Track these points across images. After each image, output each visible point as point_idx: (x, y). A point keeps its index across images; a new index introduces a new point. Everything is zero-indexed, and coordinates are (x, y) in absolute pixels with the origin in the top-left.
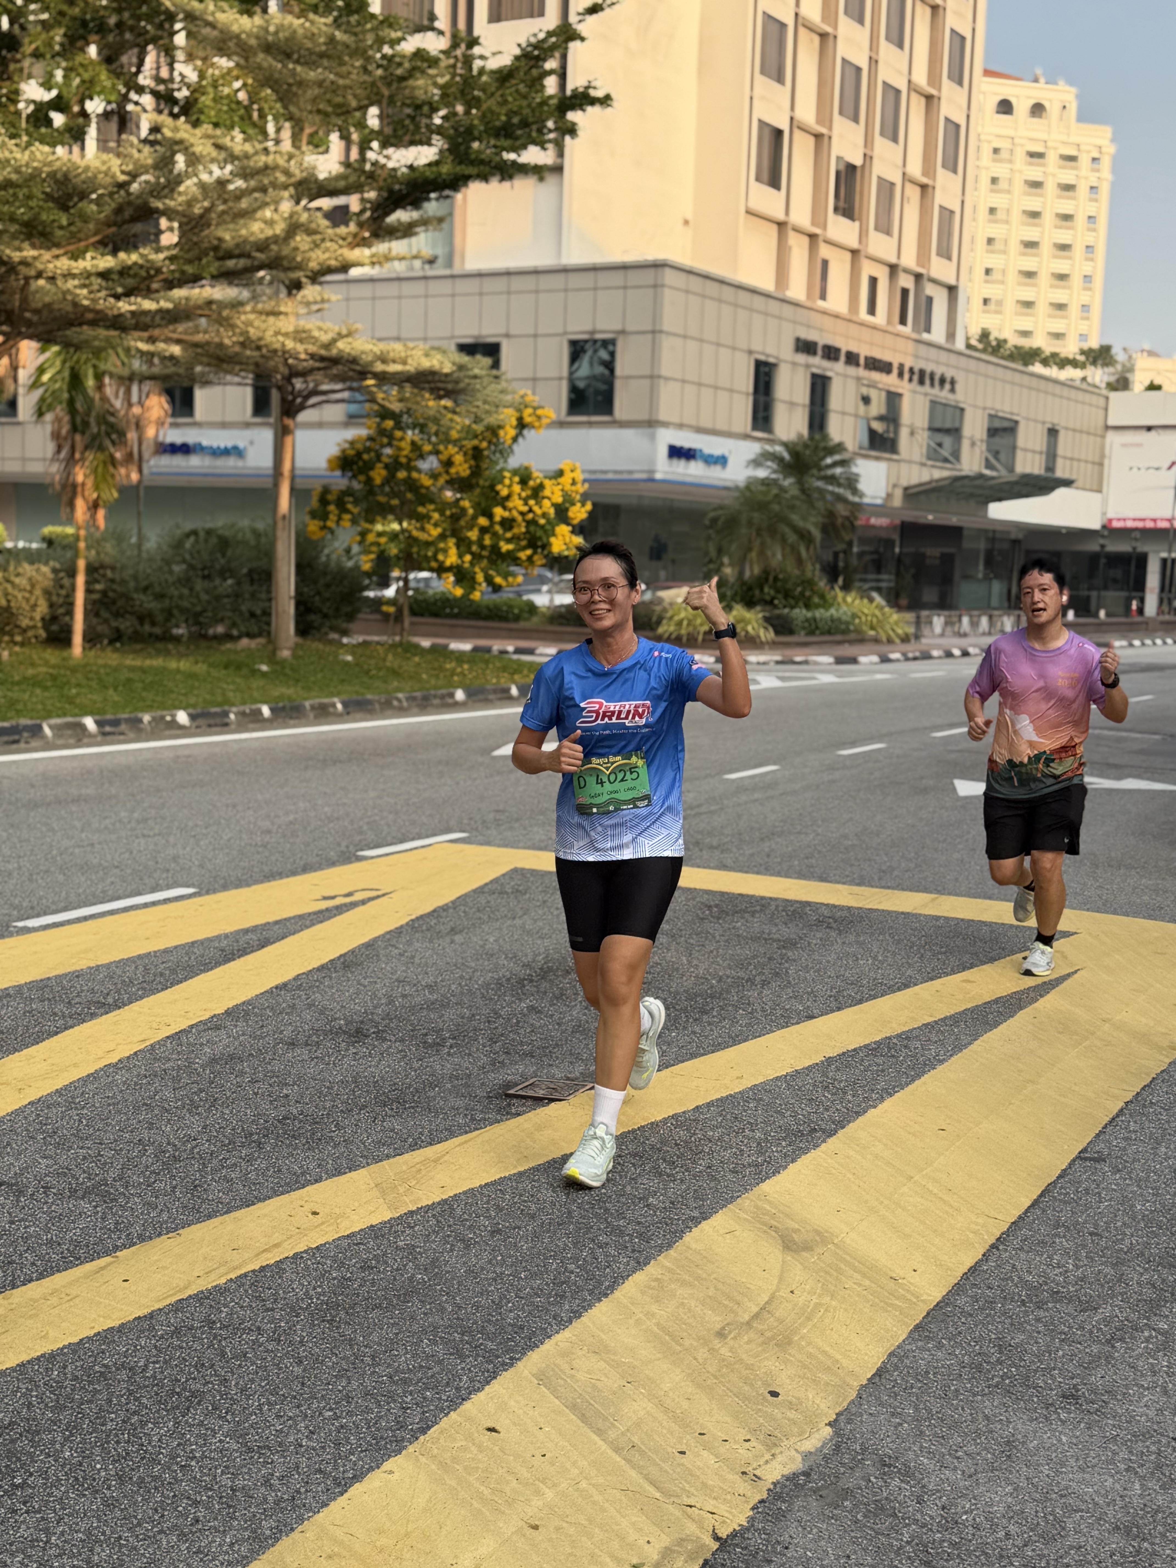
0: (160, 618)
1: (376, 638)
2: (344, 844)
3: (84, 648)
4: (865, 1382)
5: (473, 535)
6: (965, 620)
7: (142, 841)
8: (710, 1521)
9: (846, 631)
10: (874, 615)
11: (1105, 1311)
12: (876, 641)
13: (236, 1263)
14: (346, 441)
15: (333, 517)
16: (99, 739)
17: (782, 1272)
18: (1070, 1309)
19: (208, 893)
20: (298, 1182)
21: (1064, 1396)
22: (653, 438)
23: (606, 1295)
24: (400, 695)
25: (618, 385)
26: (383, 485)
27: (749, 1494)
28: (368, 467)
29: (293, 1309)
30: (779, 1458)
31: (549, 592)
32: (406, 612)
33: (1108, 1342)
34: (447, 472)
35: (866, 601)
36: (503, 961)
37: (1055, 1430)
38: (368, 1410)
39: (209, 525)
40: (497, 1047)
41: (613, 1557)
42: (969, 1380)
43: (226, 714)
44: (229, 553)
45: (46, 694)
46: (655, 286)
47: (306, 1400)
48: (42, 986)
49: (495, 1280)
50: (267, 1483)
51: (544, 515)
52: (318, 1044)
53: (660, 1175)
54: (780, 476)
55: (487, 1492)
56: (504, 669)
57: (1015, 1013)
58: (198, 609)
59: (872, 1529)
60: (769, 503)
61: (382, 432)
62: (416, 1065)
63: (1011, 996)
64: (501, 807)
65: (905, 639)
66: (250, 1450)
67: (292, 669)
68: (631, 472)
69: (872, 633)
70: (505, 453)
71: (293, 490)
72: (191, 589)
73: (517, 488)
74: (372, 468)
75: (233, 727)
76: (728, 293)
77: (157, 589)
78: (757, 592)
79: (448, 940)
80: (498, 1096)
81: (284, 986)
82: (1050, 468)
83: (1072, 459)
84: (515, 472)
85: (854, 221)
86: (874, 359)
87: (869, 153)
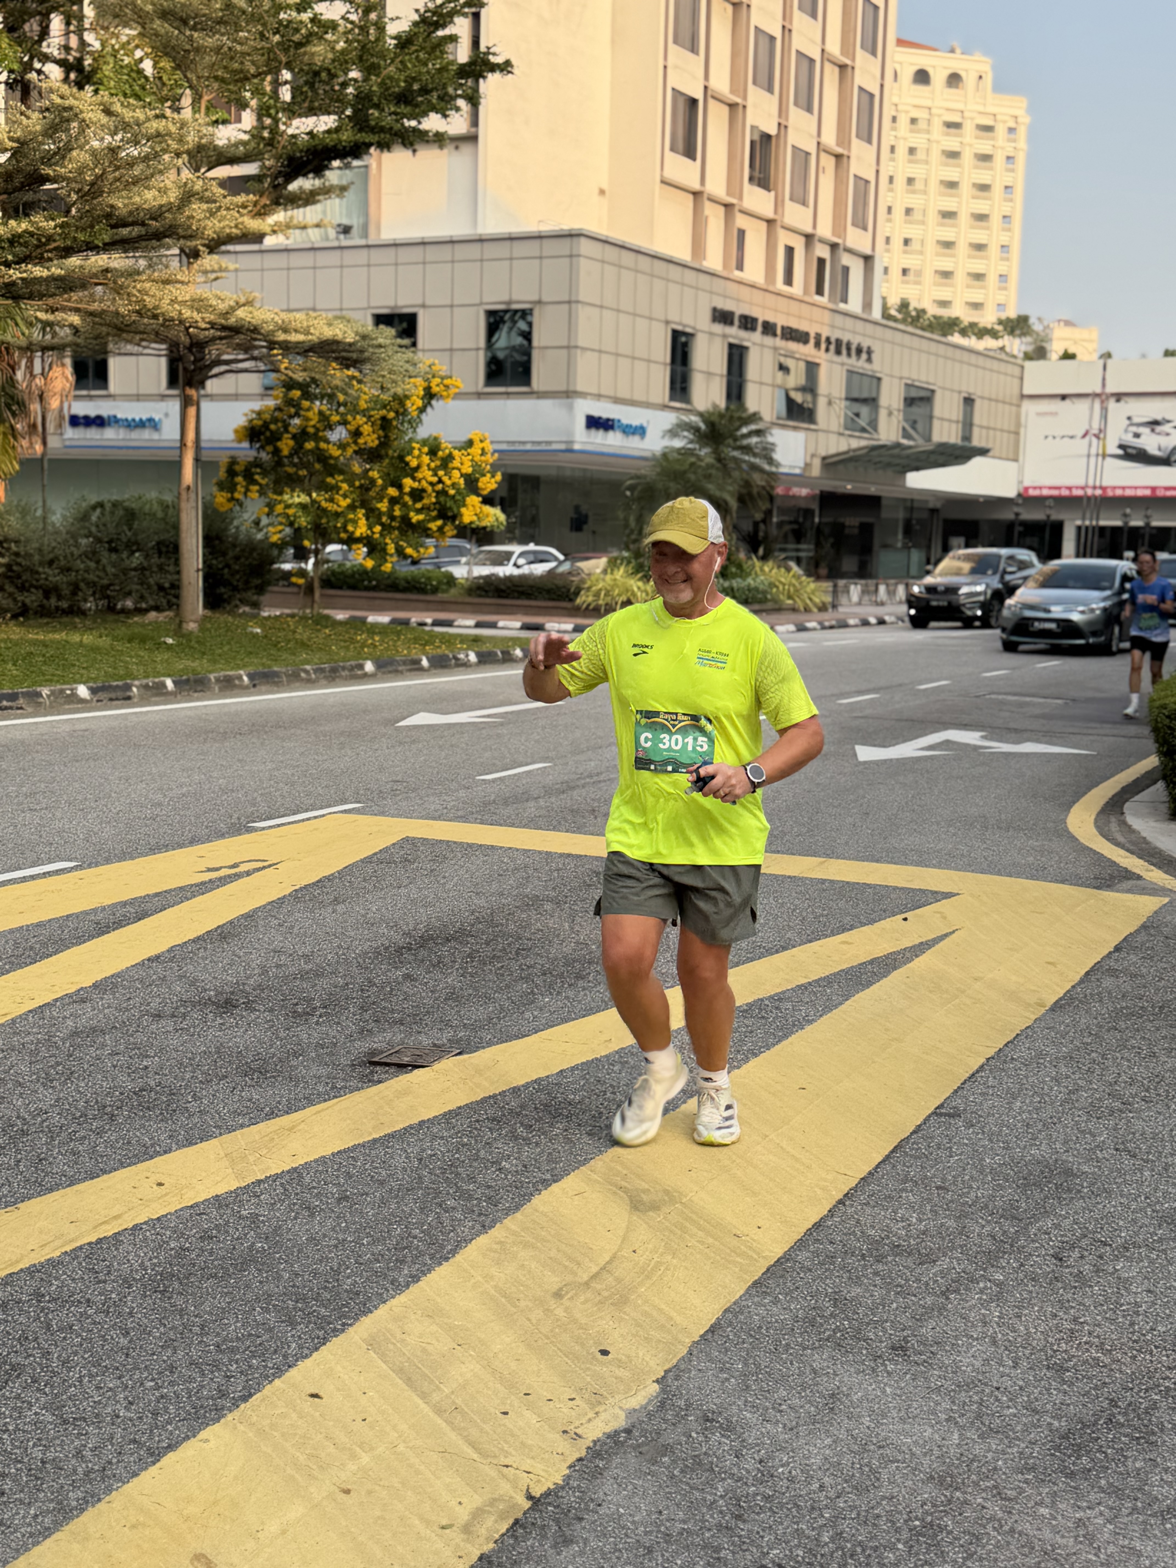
0: (66, 592)
1: (287, 611)
2: (235, 816)
4: (697, 1338)
5: (383, 505)
6: (882, 588)
7: (28, 815)
8: (525, 1480)
9: (764, 600)
10: (791, 584)
11: (944, 1263)
12: (793, 610)
13: (73, 1236)
14: (253, 411)
15: (239, 488)
17: (627, 1232)
18: (910, 1262)
19: (89, 866)
20: (147, 1153)
21: (893, 1348)
22: (571, 408)
23: (447, 1259)
24: (308, 667)
25: (536, 355)
26: (291, 456)
27: (567, 1453)
28: (275, 438)
29: (125, 1281)
30: (603, 1416)
31: (467, 563)
32: (317, 584)
33: (943, 1293)
34: (355, 443)
35: (783, 570)
36: (383, 930)
37: (880, 1382)
38: (191, 1380)
39: (115, 497)
40: (367, 1015)
41: (422, 1518)
42: (801, 1334)
43: (128, 688)
44: (136, 525)
46: (571, 256)
47: (128, 1371)
49: (336, 1246)
50: (79, 1454)
51: (454, 485)
52: (184, 1016)
53: (516, 1138)
54: (697, 446)
55: (302, 1458)
56: (416, 640)
57: (889, 973)
58: (105, 582)
59: (688, 1484)
60: (685, 472)
61: (289, 402)
62: (282, 1034)
63: (887, 957)
64: (399, 778)
65: (823, 608)
66: (65, 1422)
67: (198, 642)
68: (549, 443)
69: (789, 602)
70: (414, 423)
71: (197, 460)
72: (98, 562)
73: (426, 459)
74: (280, 439)
75: (135, 700)
76: (644, 262)
77: (63, 563)
79: (330, 910)
80: (362, 1064)
81: (157, 958)
82: (967, 437)
83: (988, 428)
84: (424, 443)
85: (769, 190)
86: (790, 329)
87: (783, 122)
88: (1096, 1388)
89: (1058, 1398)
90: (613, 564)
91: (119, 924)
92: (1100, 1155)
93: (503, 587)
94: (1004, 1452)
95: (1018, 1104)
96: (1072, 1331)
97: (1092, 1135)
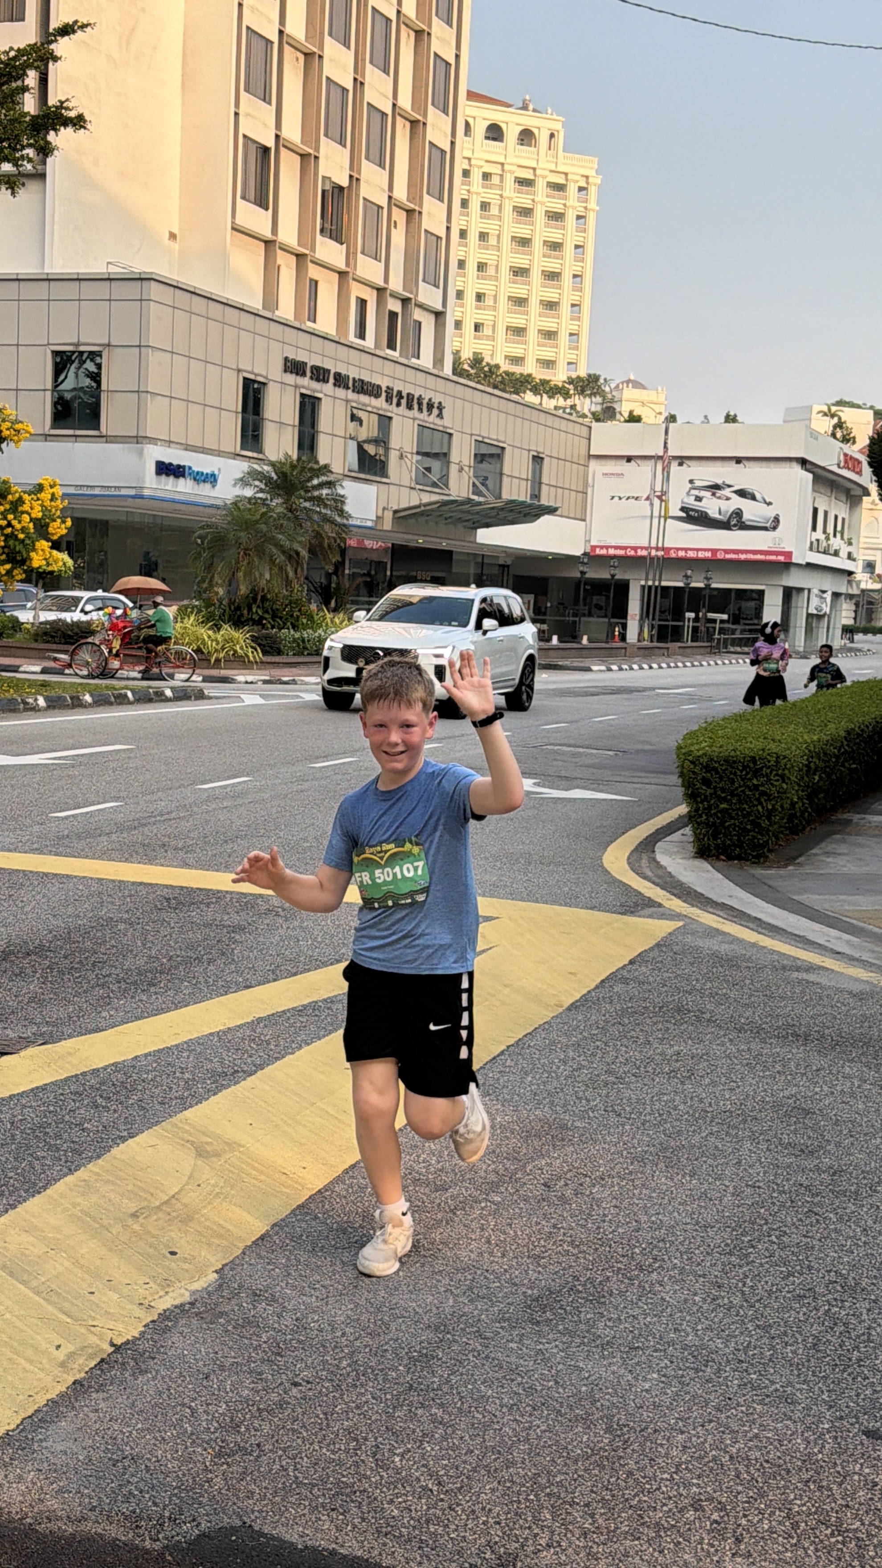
4: (249, 1243)
8: (109, 1335)
11: (454, 1191)
17: (192, 1174)
18: (427, 1190)
22: (140, 453)
23: (39, 1193)
25: (103, 396)
27: (142, 1317)
30: (171, 1294)
31: (34, 608)
33: (452, 1211)
46: (141, 300)
51: (23, 529)
53: (97, 1107)
54: (267, 496)
59: (238, 1335)
60: (257, 522)
68: (118, 488)
76: (216, 309)
78: (245, 612)
82: (536, 496)
83: (556, 487)
85: (342, 244)
86: (362, 381)
87: (355, 175)
88: (564, 1269)
89: (532, 1275)
90: (183, 613)
92: (591, 1115)
93: (70, 633)
94: (487, 1310)
95: (529, 1079)
96: (550, 1233)
97: (588, 1101)
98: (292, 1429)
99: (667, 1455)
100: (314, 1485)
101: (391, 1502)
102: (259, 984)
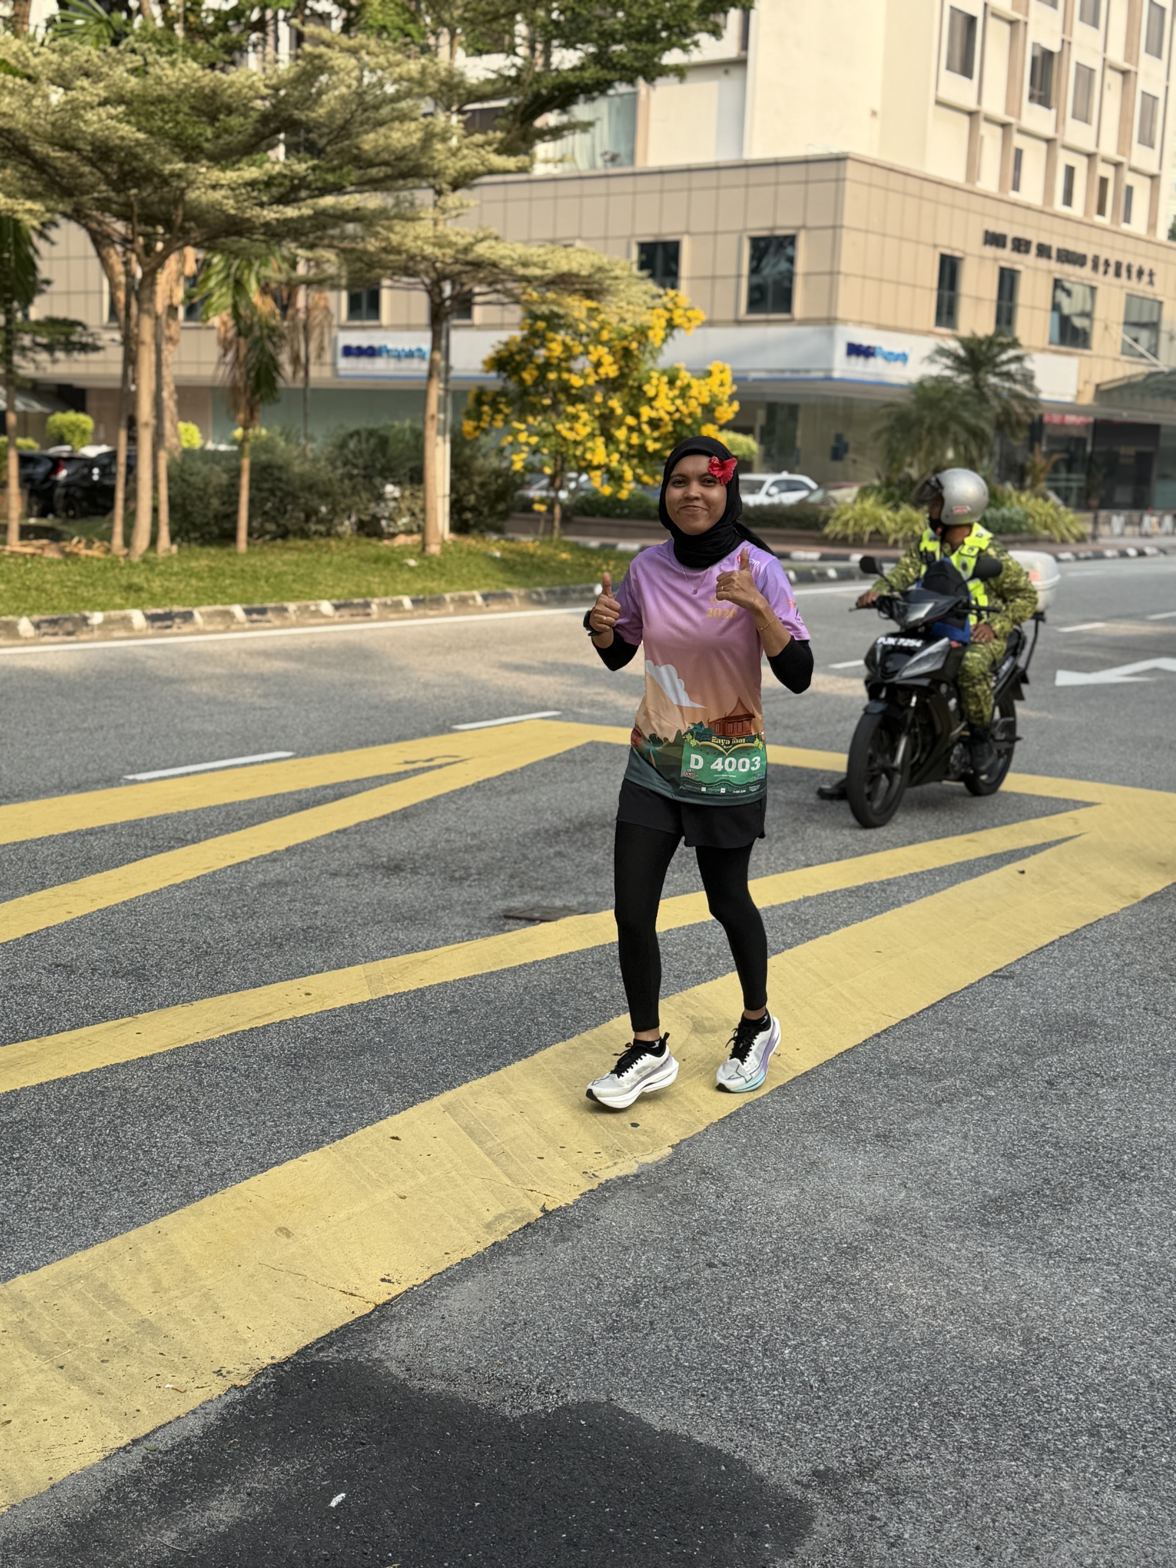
2: (443, 719)
3: (249, 544)
4: (715, 1121)
5: (621, 434)
6: (1148, 519)
7: (258, 713)
8: (543, 1200)
9: (1018, 532)
10: (1049, 515)
11: (948, 1082)
12: (1051, 541)
13: (231, 1025)
14: (500, 343)
15: (486, 418)
16: (247, 625)
17: (682, 1046)
18: (919, 1081)
19: (303, 756)
20: (303, 972)
21: (877, 1136)
22: (831, 335)
23: (526, 1057)
24: (540, 589)
25: (798, 281)
26: (534, 385)
27: (582, 1186)
28: (520, 368)
29: (266, 1057)
30: (619, 1166)
33: (937, 1102)
34: (597, 373)
35: (1040, 501)
36: (548, 815)
37: (856, 1157)
38: (302, 1123)
39: (372, 425)
40: (514, 882)
41: (456, 1218)
43: (367, 605)
44: (389, 453)
45: (201, 584)
46: (837, 180)
48: (134, 825)
49: (439, 1044)
50: (207, 1164)
51: (691, 415)
52: (357, 875)
54: (954, 373)
55: (374, 1176)
57: (1001, 866)
59: (672, 1211)
60: (940, 400)
62: (437, 893)
63: (1005, 853)
65: (1080, 539)
66: (201, 1143)
67: (439, 564)
68: (807, 371)
69: (1046, 533)
70: (655, 353)
71: (444, 393)
73: (664, 388)
74: (524, 369)
75: (374, 617)
76: (911, 184)
77: (322, 487)
79: (505, 798)
80: (499, 918)
81: (344, 831)
84: (664, 372)
85: (1050, 108)
86: (1067, 251)
87: (1067, 38)
88: (1038, 1171)
89: (1000, 1175)
90: (864, 493)
91: (318, 803)
92: (1127, 1012)
93: (752, 516)
94: (938, 1208)
95: (1072, 971)
96: (1036, 1132)
97: (1129, 997)
98: (692, 1310)
99: (1078, 1376)
100: (692, 1368)
101: (767, 1393)
102: (821, 863)
